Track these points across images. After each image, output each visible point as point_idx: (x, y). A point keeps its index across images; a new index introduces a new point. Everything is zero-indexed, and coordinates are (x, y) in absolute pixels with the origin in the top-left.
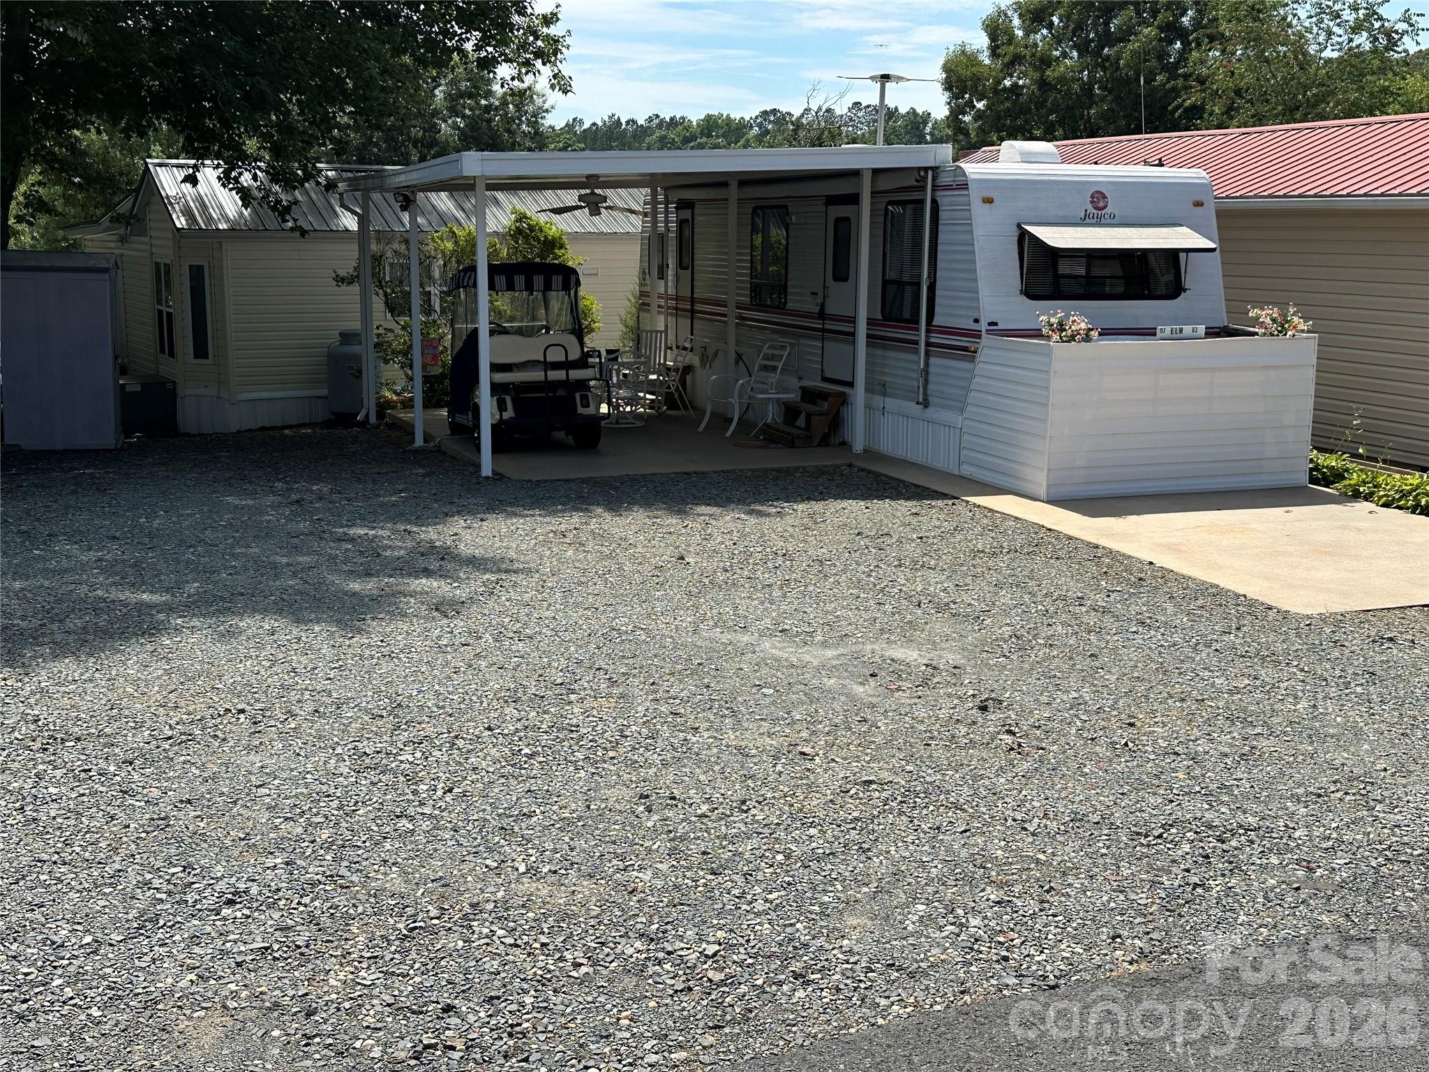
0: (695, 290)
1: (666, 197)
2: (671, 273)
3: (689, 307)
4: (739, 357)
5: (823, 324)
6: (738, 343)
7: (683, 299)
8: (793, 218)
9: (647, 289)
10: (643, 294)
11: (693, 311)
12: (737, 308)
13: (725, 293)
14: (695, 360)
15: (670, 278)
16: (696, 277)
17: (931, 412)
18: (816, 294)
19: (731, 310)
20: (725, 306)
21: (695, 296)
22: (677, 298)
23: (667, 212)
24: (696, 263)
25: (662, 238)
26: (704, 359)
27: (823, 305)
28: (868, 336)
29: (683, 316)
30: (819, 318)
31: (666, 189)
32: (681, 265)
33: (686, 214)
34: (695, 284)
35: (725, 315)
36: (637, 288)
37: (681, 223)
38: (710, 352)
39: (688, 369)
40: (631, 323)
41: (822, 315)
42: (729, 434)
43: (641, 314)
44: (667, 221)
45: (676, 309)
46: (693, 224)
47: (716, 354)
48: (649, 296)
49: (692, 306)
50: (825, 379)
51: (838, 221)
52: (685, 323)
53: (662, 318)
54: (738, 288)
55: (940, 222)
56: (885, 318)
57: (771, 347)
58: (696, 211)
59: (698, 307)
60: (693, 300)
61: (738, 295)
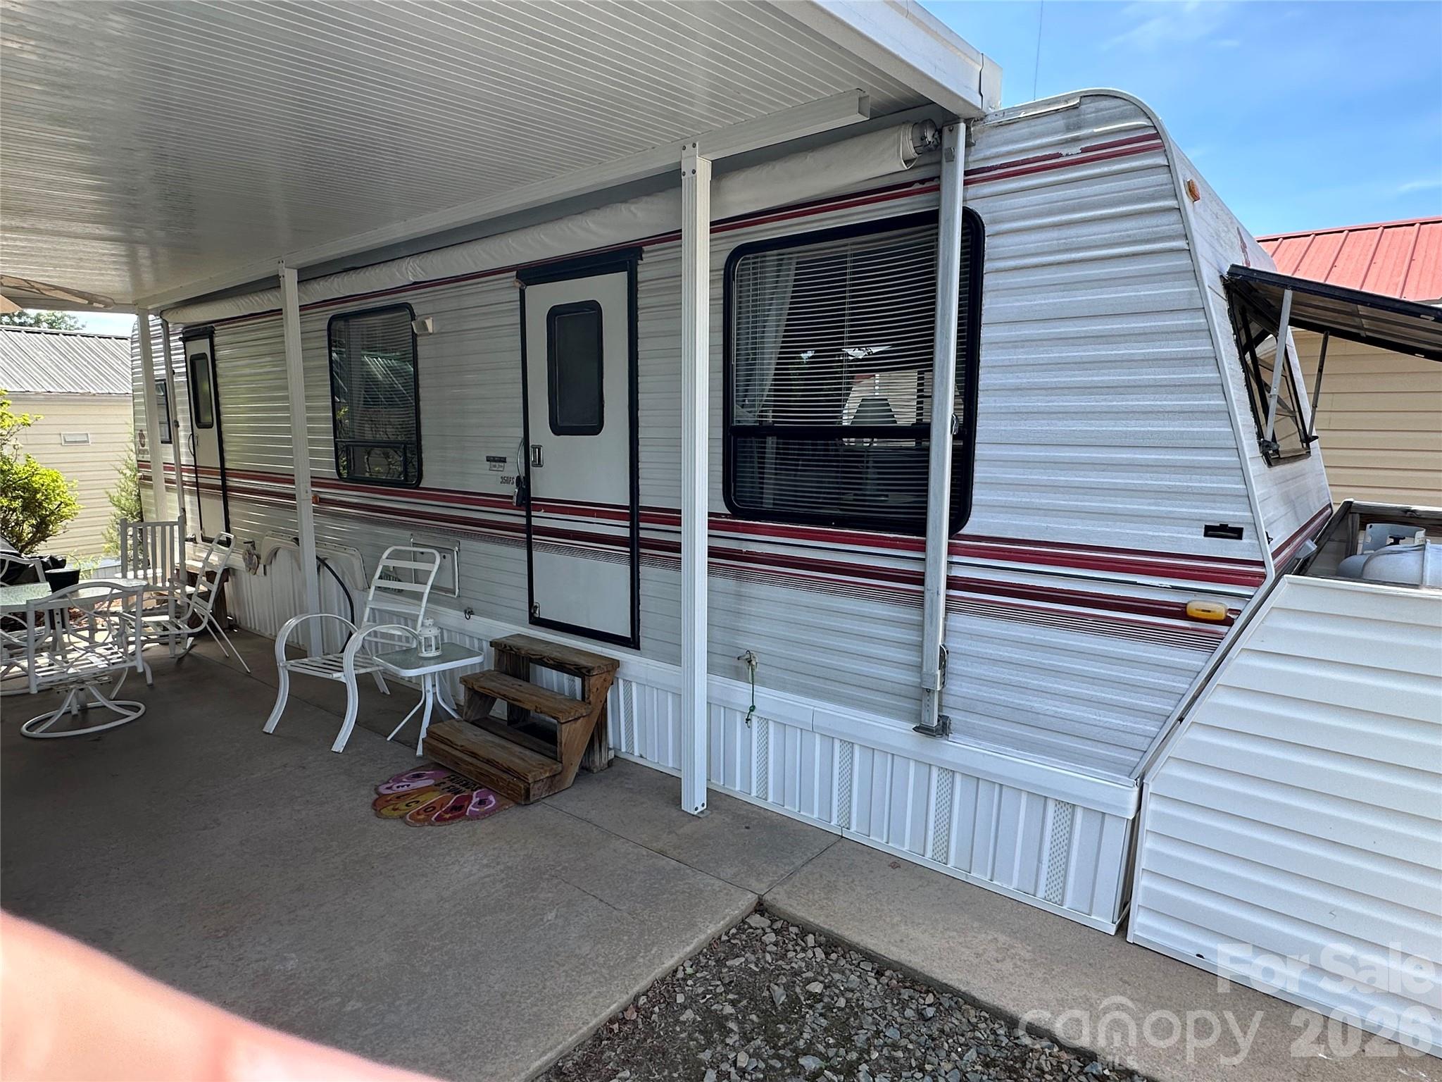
0: (227, 457)
1: (165, 325)
2: (183, 434)
3: (220, 483)
4: (322, 562)
5: (529, 517)
6: (319, 542)
7: (209, 471)
8: (429, 323)
9: (147, 457)
10: (142, 464)
11: (225, 488)
12: (313, 484)
13: (290, 462)
14: (238, 561)
15: (182, 441)
16: (225, 437)
17: (955, 749)
18: (503, 460)
19: (304, 491)
20: (292, 482)
21: (227, 465)
22: (196, 470)
23: (167, 350)
24: (223, 417)
25: (164, 387)
26: (253, 558)
27: (524, 483)
28: (713, 552)
29: (212, 496)
30: (519, 506)
31: (160, 313)
32: (198, 421)
33: (201, 346)
34: (226, 447)
35: (292, 497)
36: (134, 457)
37: (194, 362)
38: (264, 553)
39: (228, 572)
40: (129, 503)
41: (526, 500)
42: (339, 745)
43: (143, 492)
44: (169, 362)
45: (197, 484)
46: (213, 360)
47: (275, 553)
48: (149, 467)
49: (224, 480)
50: (536, 621)
51: (556, 314)
52: (214, 506)
53: (175, 496)
54: (312, 453)
55: (987, 266)
56: (735, 513)
57: (395, 555)
58: (216, 340)
59: (233, 482)
60: (224, 472)
61: (313, 463)
